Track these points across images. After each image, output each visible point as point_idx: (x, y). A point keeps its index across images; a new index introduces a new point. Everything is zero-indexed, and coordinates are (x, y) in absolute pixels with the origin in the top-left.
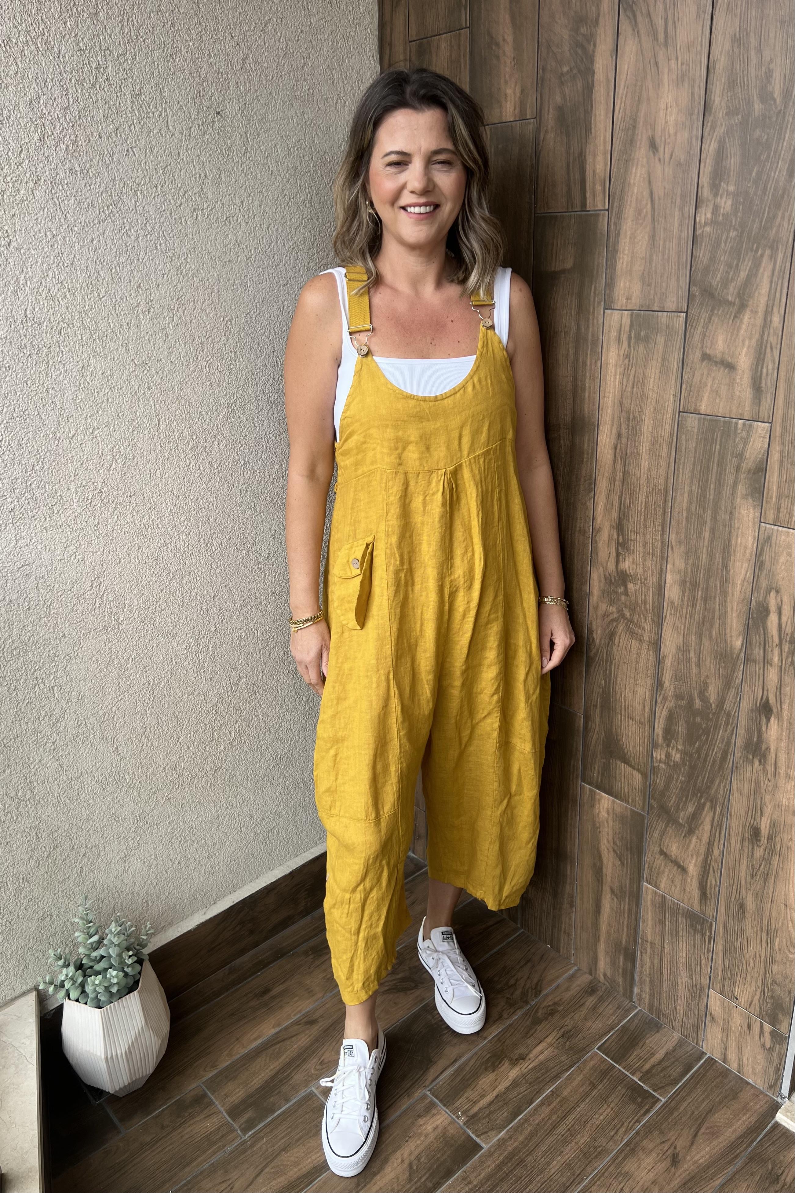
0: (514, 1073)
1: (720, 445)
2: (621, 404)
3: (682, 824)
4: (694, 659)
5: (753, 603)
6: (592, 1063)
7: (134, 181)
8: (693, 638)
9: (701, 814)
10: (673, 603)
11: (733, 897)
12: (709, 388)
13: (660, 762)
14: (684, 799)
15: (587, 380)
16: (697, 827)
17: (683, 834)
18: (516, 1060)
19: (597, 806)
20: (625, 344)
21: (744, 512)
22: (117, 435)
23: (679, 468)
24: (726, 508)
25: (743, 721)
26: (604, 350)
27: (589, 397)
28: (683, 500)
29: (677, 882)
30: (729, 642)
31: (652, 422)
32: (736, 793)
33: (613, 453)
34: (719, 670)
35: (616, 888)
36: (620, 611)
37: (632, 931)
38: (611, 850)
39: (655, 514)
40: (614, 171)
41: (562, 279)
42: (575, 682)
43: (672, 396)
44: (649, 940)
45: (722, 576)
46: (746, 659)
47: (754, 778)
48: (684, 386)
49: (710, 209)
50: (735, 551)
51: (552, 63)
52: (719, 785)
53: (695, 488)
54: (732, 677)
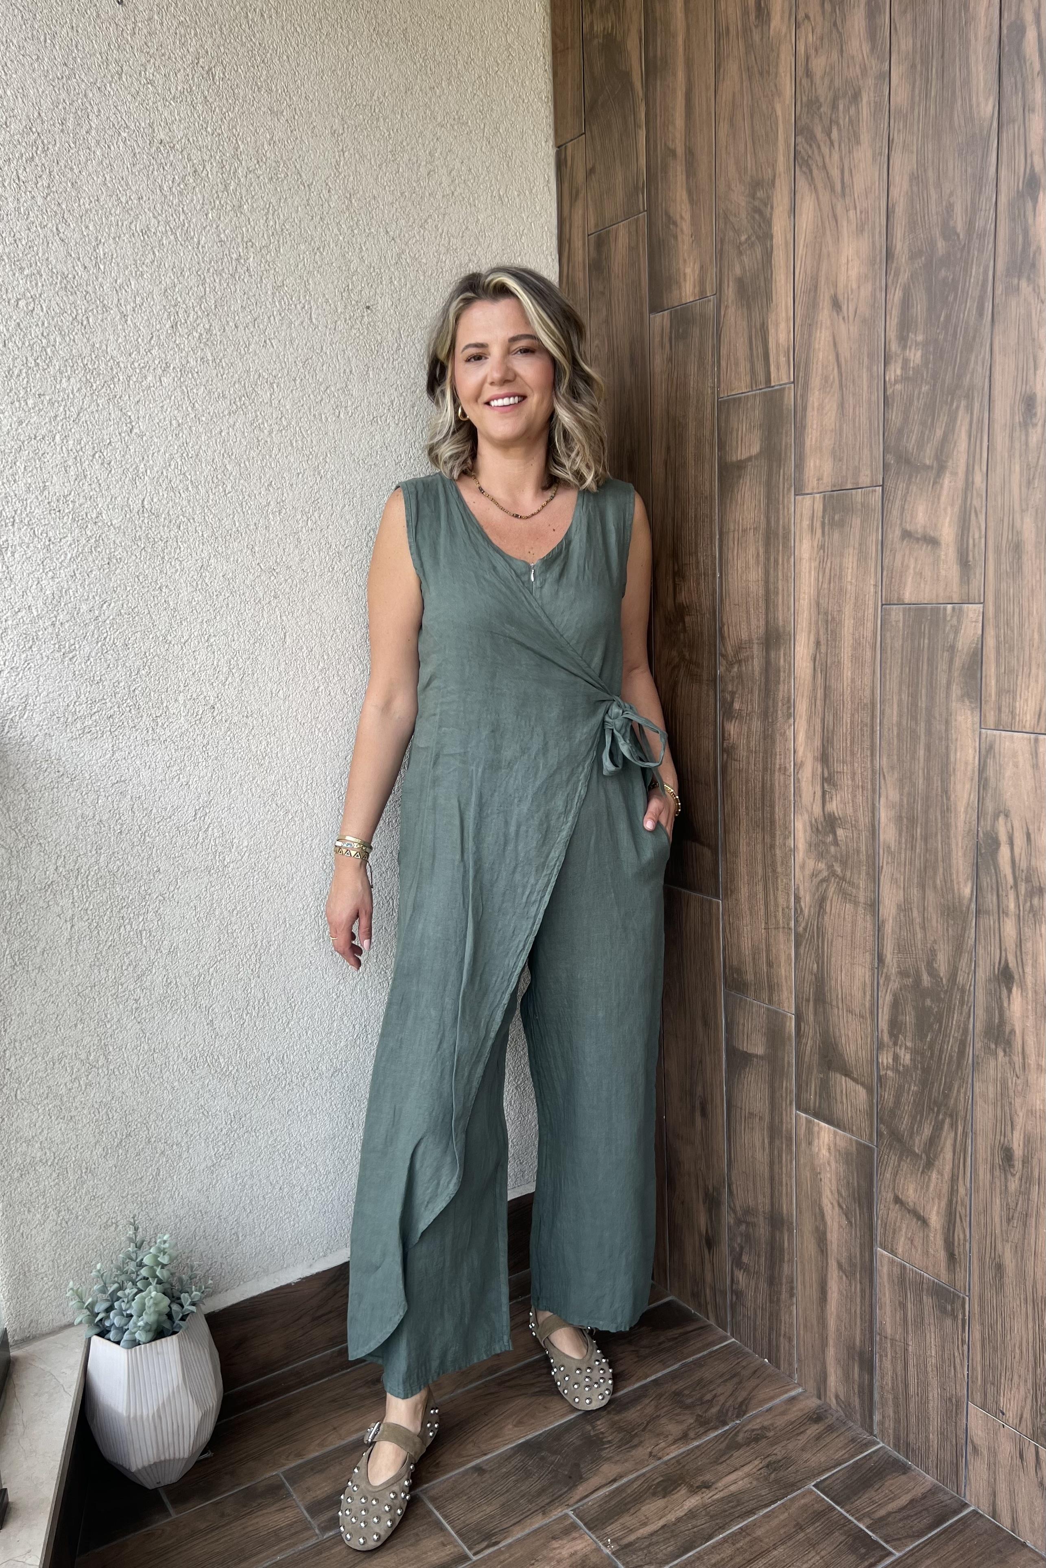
0: (693, 1502)
1: (929, 639)
2: (818, 604)
3: (918, 1155)
4: (918, 920)
5: (981, 834)
6: (803, 1501)
8: (916, 892)
9: (939, 1138)
10: (889, 847)
11: (988, 1256)
12: (911, 570)
13: (888, 1068)
14: (919, 1117)
15: (780, 582)
16: (936, 1158)
17: (921, 1169)
18: (697, 1487)
19: (816, 1142)
20: (819, 533)
21: (960, 718)
23: (885, 674)
24: (941, 715)
25: (981, 997)
26: (797, 544)
27: (783, 601)
28: (893, 715)
29: (918, 1242)
30: (956, 891)
31: (852, 622)
32: (979, 1101)
33: (812, 663)
34: (948, 930)
35: (843, 1261)
36: (830, 867)
37: (867, 1324)
38: (836, 1205)
39: (863, 735)
40: (798, 338)
41: (749, 467)
42: (783, 970)
43: (872, 587)
44: (889, 1336)
45: (942, 805)
46: (978, 912)
47: (999, 1076)
48: (885, 573)
49: (899, 364)
50: (954, 770)
51: (730, 234)
52: (959, 1091)
53: (905, 696)
54: (964, 937)
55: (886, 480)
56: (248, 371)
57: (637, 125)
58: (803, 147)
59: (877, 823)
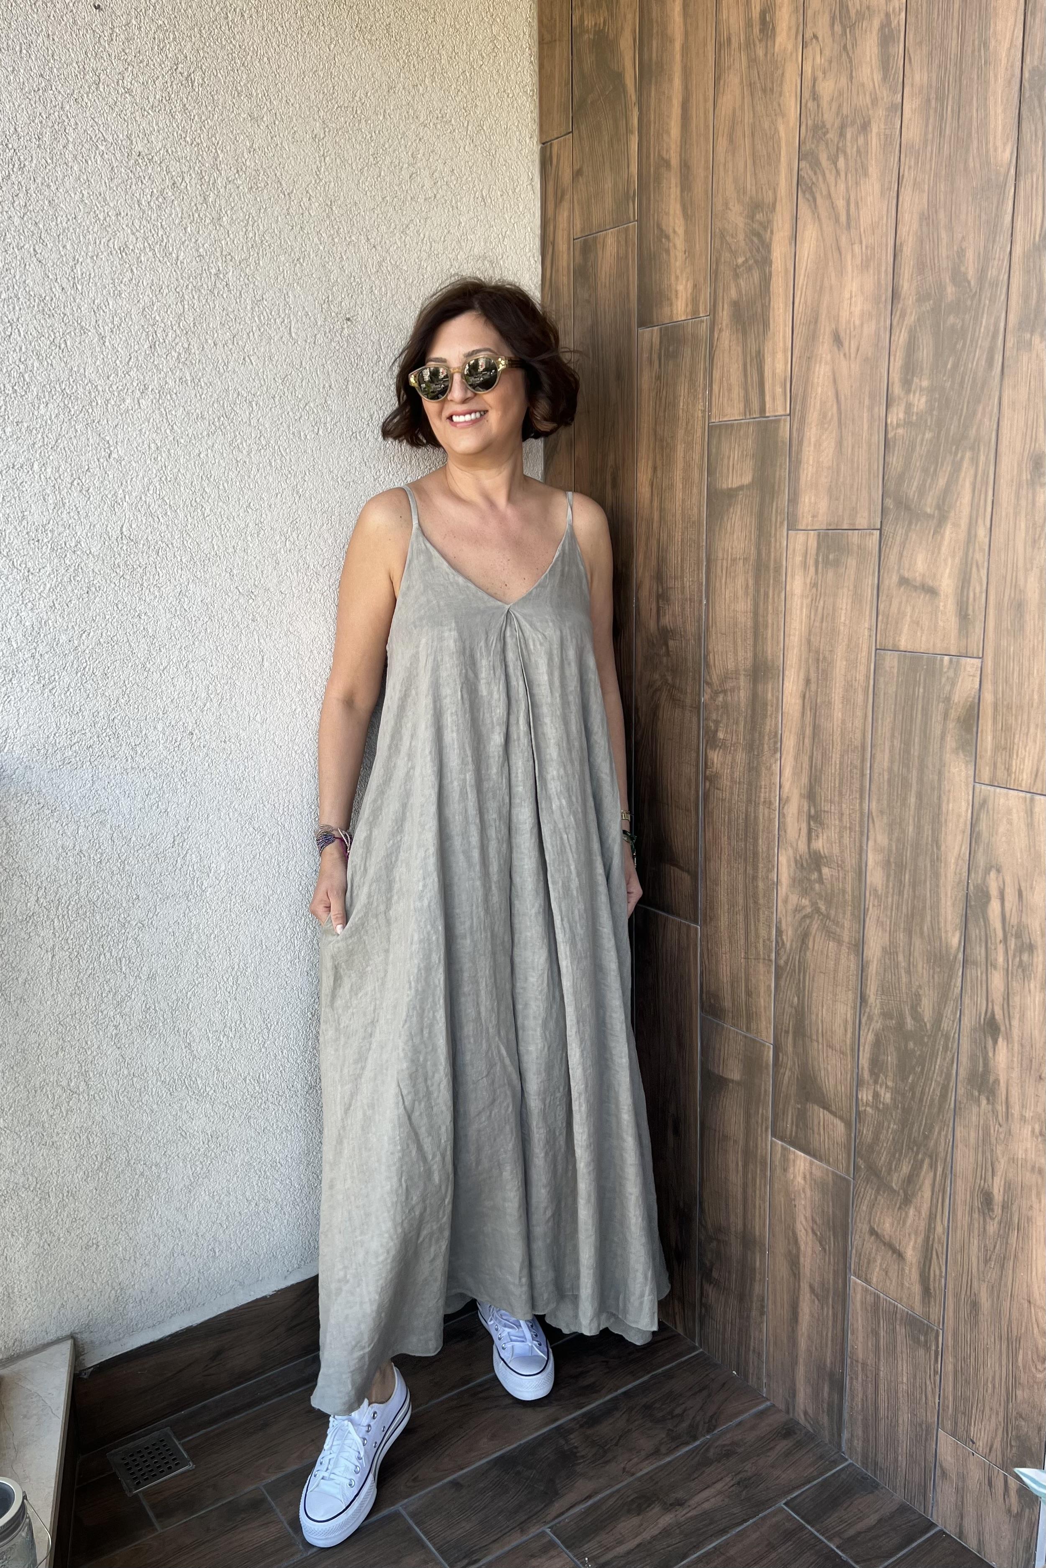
0: (667, 1520)
1: (924, 687)
2: (809, 642)
3: (895, 1191)
4: (903, 964)
5: (971, 887)
6: (775, 1522)
7: (249, 392)
8: (901, 936)
9: (918, 1175)
10: (876, 890)
11: (963, 1292)
12: (908, 619)
13: (867, 1104)
14: (897, 1155)
15: (770, 615)
16: (914, 1194)
17: (898, 1206)
18: (670, 1505)
19: (791, 1170)
20: (812, 569)
21: (954, 770)
23: (877, 719)
24: (934, 765)
25: (965, 1045)
26: (788, 579)
27: (772, 636)
28: (883, 759)
29: (893, 1274)
30: (943, 939)
31: (845, 663)
32: (960, 1146)
33: (801, 703)
34: (933, 977)
35: (816, 1285)
36: (814, 904)
37: (838, 1347)
38: (810, 1231)
39: (852, 777)
40: (795, 370)
41: (740, 497)
42: (762, 1001)
43: (866, 631)
44: (860, 1360)
45: (932, 854)
46: (965, 962)
47: (982, 1122)
48: (880, 618)
49: (902, 408)
50: (946, 820)
51: (726, 256)
52: (939, 1133)
53: (897, 743)
54: (950, 985)
55: (884, 525)
56: (227, 390)
57: (629, 131)
58: (807, 173)
59: (864, 865)
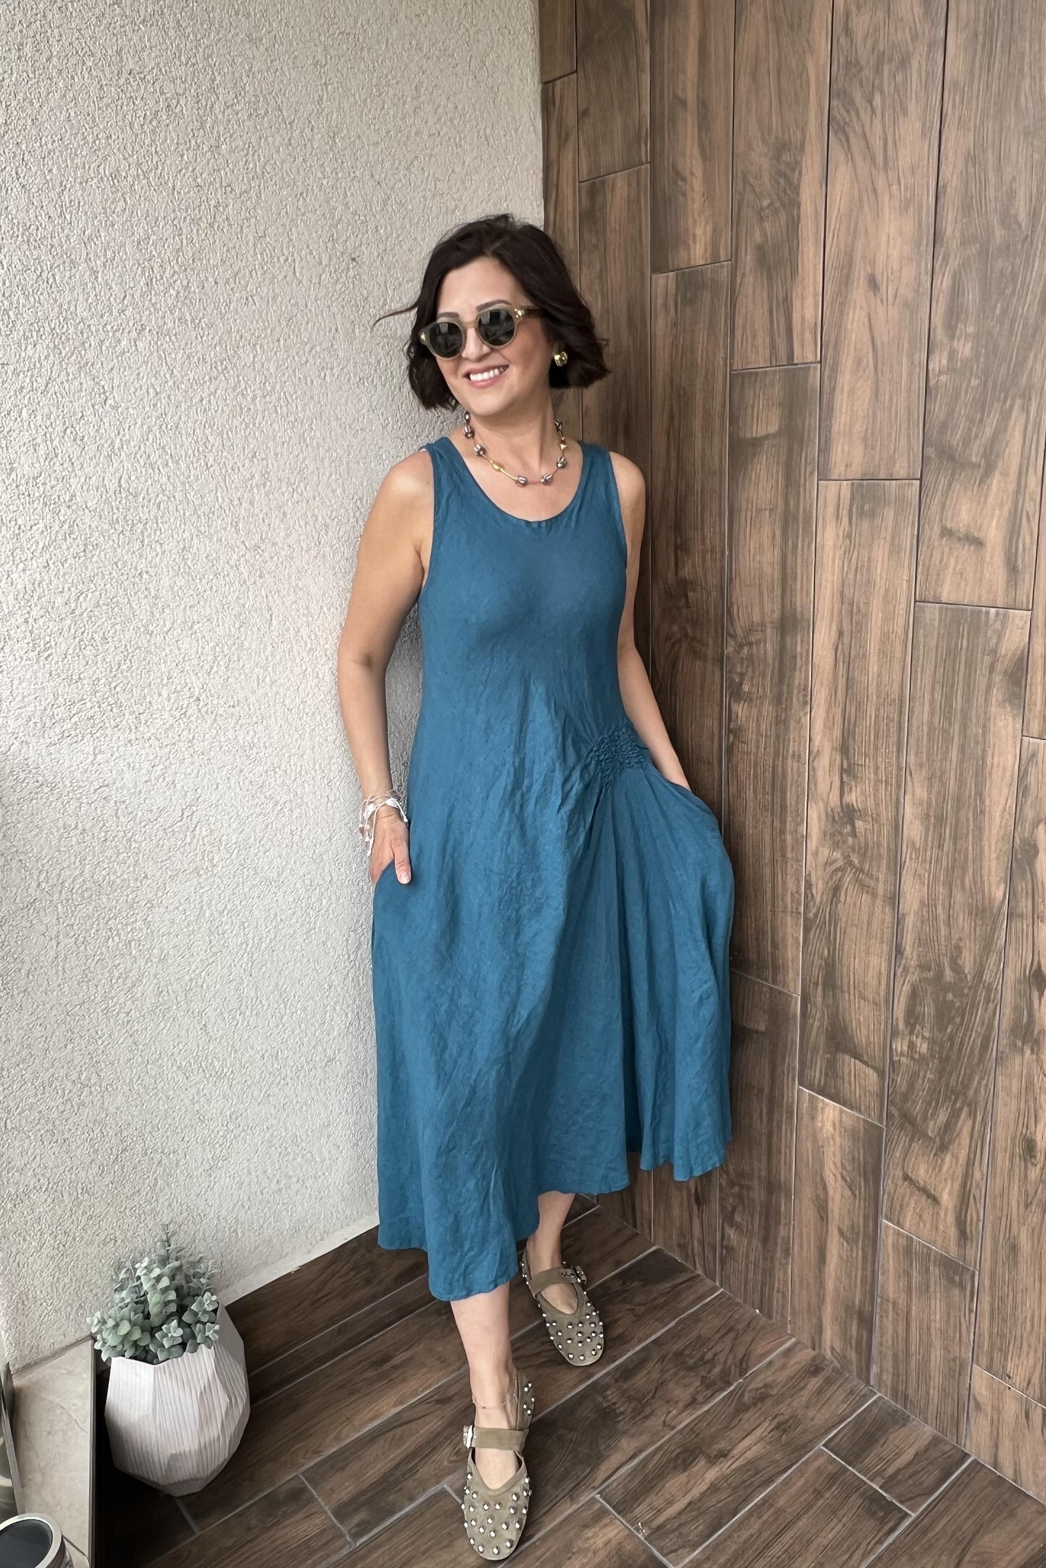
0: (713, 1474)
1: (968, 639)
2: (842, 593)
3: (931, 1138)
4: (942, 917)
5: (1017, 839)
6: (816, 1464)
7: (253, 334)
8: (941, 890)
9: (956, 1123)
10: (913, 844)
11: (1002, 1236)
12: (951, 570)
13: (902, 1054)
14: (933, 1104)
15: (799, 568)
16: (951, 1142)
17: (934, 1152)
18: (716, 1456)
19: (819, 1119)
20: (845, 520)
21: (1000, 724)
22: (220, 631)
23: (916, 672)
24: (978, 718)
25: (1009, 997)
26: (819, 529)
27: (802, 588)
28: (923, 713)
29: (927, 1216)
30: (986, 893)
31: (881, 615)
32: (1002, 1094)
33: (833, 653)
34: (975, 929)
35: (845, 1229)
36: (846, 857)
37: (868, 1287)
38: (839, 1177)
39: (888, 731)
40: (827, 315)
41: (766, 446)
42: (790, 953)
43: (905, 582)
44: (891, 1299)
45: (976, 807)
46: (1010, 915)
47: (1025, 1071)
48: (920, 569)
49: (945, 354)
50: (991, 774)
51: (749, 197)
52: (979, 1083)
53: (938, 696)
54: (993, 938)
55: (924, 474)
56: (230, 332)
57: (639, 69)
58: (839, 111)
59: (900, 819)
